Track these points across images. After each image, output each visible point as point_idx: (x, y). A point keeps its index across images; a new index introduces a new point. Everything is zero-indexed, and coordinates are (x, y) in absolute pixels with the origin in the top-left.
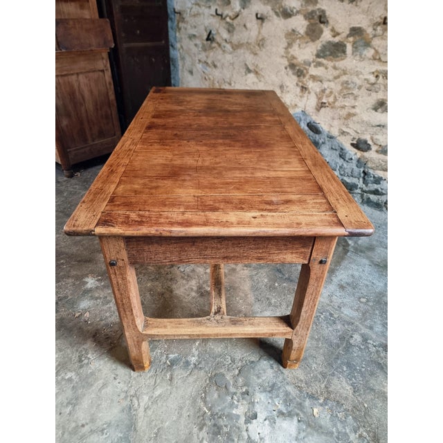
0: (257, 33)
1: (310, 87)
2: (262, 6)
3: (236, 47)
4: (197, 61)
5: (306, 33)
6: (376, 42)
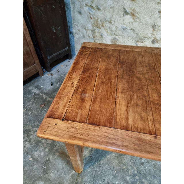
4: (85, 5)
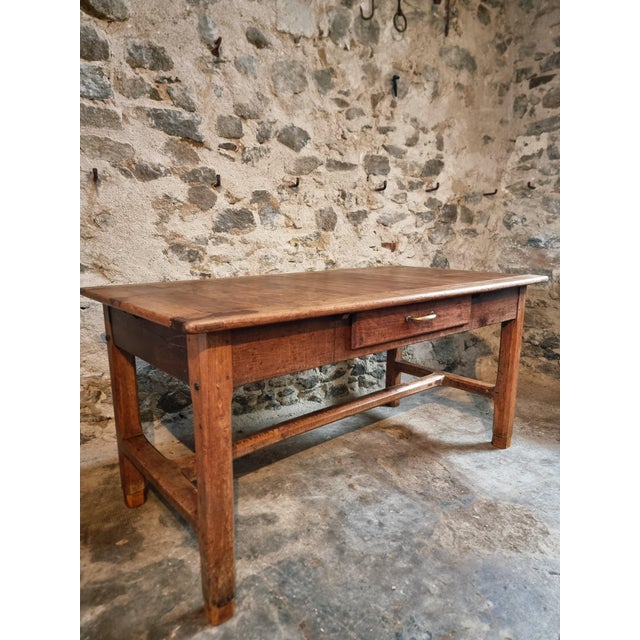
1: (215, 272)
2: (89, 160)
5: (189, 200)
6: (284, 207)
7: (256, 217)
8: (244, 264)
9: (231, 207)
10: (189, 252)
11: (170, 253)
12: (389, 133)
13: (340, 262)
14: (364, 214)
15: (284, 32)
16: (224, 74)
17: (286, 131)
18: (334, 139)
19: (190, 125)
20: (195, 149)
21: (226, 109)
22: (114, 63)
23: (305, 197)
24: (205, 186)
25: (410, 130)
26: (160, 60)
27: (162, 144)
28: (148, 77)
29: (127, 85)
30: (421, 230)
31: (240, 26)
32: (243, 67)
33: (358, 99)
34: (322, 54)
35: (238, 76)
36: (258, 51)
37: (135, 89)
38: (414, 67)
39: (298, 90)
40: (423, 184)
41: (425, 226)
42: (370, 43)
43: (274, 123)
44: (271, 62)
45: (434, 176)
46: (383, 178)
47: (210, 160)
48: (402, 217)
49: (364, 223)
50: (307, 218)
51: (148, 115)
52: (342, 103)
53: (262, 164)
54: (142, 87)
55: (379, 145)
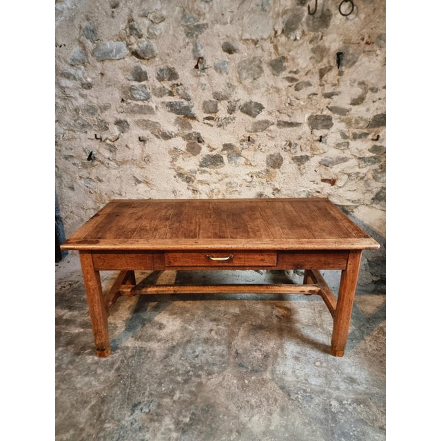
0: (141, 152)
1: (200, 189)
2: (142, 131)
3: (121, 163)
4: (78, 178)
5: (187, 150)
6: (244, 153)
7: (225, 159)
8: (218, 185)
9: (210, 153)
10: (187, 177)
11: (177, 177)
12: (334, 97)
13: (283, 190)
14: (307, 158)
15: (247, 40)
16: (208, 75)
17: (246, 105)
18: (283, 106)
19: (188, 109)
20: (191, 121)
21: (208, 96)
22: (151, 81)
23: (259, 146)
24: (195, 142)
25: (357, 91)
26: (172, 75)
27: (173, 120)
28: (167, 85)
29: (157, 91)
30: (364, 171)
31: (218, 43)
32: (219, 69)
33: (306, 74)
34: (276, 47)
35: (216, 75)
36: (230, 56)
37: (161, 92)
38: (366, 38)
39: (256, 76)
40: (367, 134)
41: (368, 167)
42: (320, 29)
43: (238, 101)
44: (238, 62)
45: (381, 127)
46: (325, 131)
47: (198, 127)
48: (344, 160)
49: (307, 164)
50: (260, 160)
51: (167, 106)
52: (292, 80)
53: (230, 127)
54: (164, 91)
55: (323, 106)
